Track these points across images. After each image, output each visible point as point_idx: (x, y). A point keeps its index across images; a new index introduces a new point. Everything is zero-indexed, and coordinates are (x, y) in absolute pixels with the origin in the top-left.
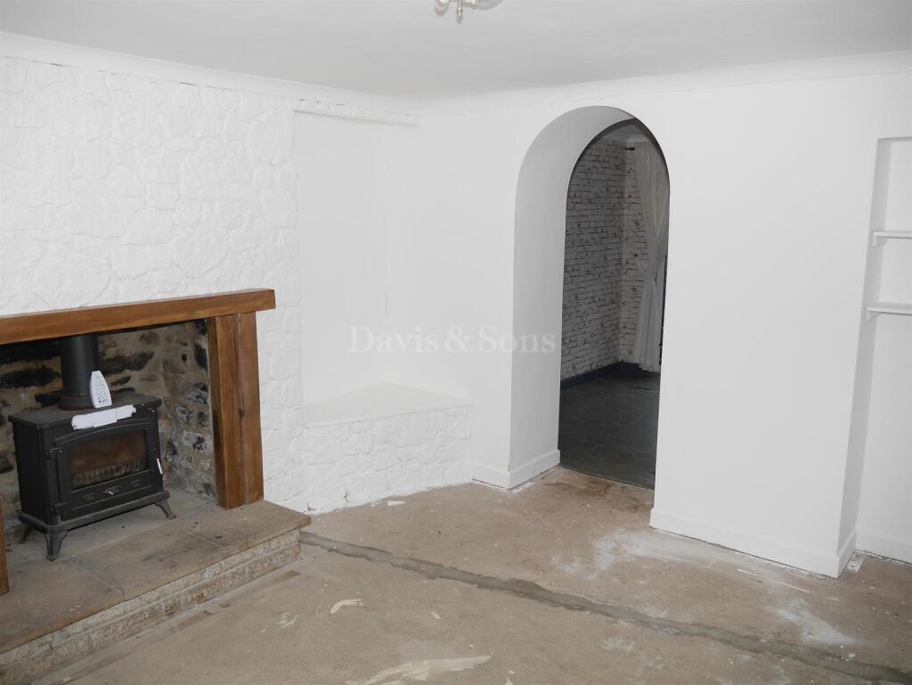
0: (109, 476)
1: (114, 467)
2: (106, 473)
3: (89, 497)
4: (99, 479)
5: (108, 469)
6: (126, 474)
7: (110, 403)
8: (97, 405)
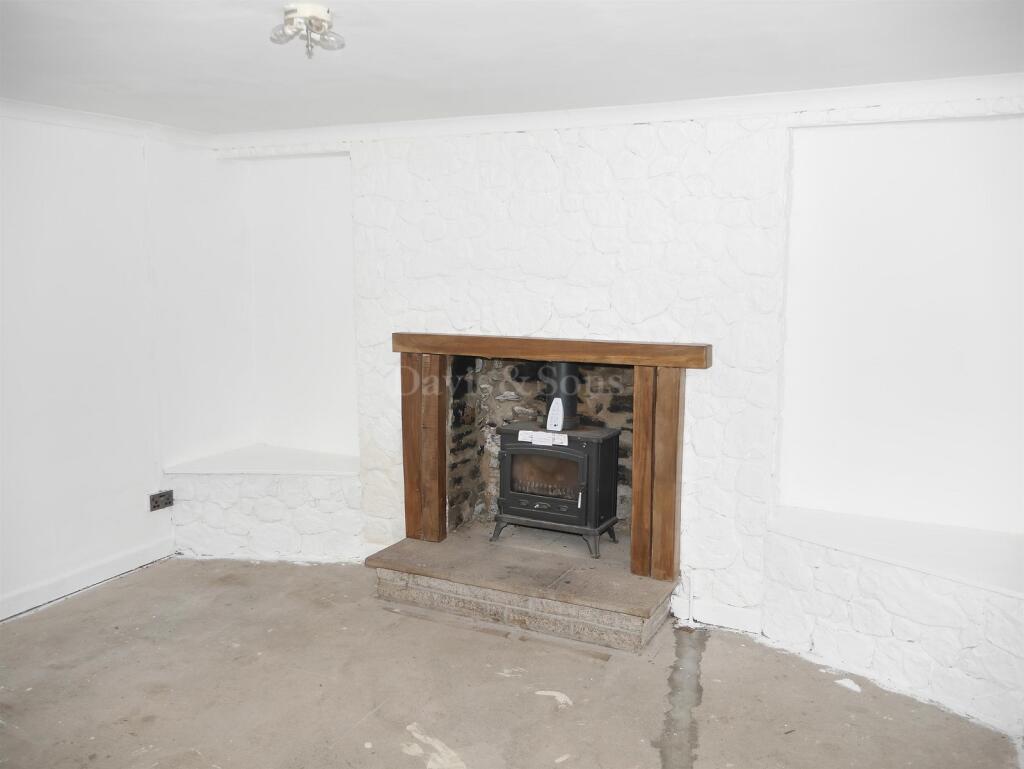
0: (545, 493)
1: (550, 486)
2: (543, 488)
3: (524, 502)
4: (536, 492)
5: (546, 486)
6: (558, 497)
7: (559, 428)
8: (549, 428)
